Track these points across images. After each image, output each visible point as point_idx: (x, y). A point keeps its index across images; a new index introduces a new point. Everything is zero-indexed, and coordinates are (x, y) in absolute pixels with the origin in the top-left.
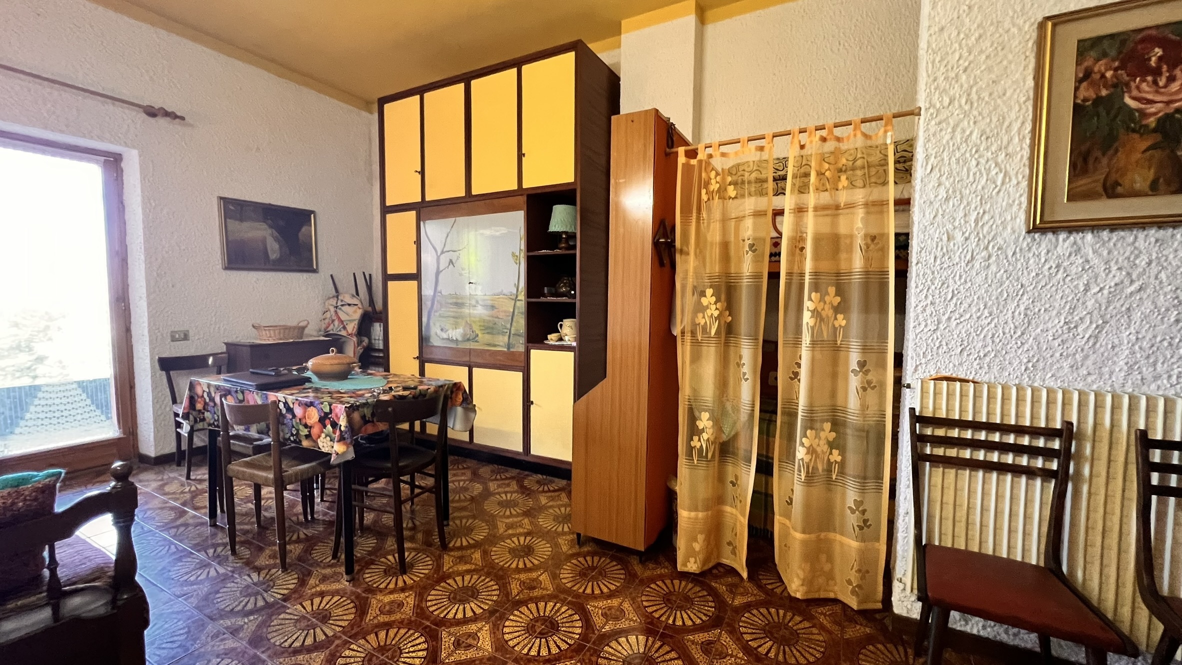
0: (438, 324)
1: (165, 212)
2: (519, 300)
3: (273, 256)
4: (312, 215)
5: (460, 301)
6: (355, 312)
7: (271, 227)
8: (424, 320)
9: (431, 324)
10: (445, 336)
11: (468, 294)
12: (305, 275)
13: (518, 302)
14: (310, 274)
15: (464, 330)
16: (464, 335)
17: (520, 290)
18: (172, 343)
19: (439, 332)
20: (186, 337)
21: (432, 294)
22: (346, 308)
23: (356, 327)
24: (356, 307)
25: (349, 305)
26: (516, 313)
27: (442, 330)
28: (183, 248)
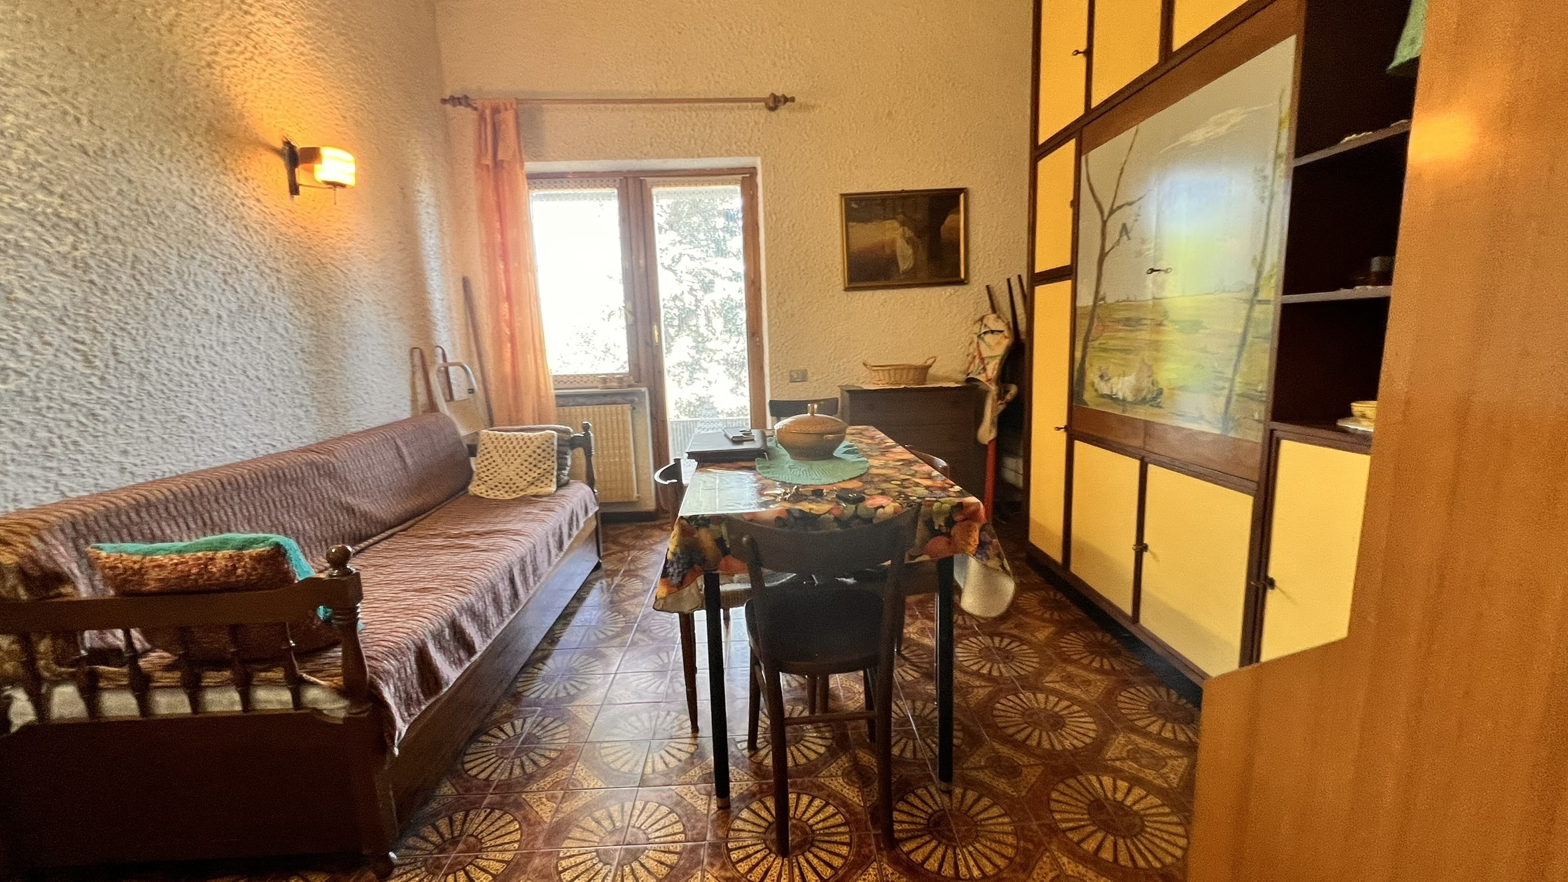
0: (1096, 366)
1: (785, 226)
2: (1260, 302)
3: (904, 265)
4: (962, 196)
5: (1133, 314)
6: (999, 343)
7: (903, 224)
8: (1078, 355)
9: (1087, 365)
10: (1106, 391)
11: (1149, 297)
12: (949, 290)
13: (1258, 308)
14: (957, 287)
15: (1138, 379)
16: (1137, 390)
17: (1265, 274)
18: (791, 384)
19: (1097, 380)
20: (804, 378)
21: (1091, 303)
22: (988, 337)
23: (997, 366)
24: (1001, 335)
25: (992, 332)
26: (1249, 339)
27: (1101, 377)
28: (802, 268)
